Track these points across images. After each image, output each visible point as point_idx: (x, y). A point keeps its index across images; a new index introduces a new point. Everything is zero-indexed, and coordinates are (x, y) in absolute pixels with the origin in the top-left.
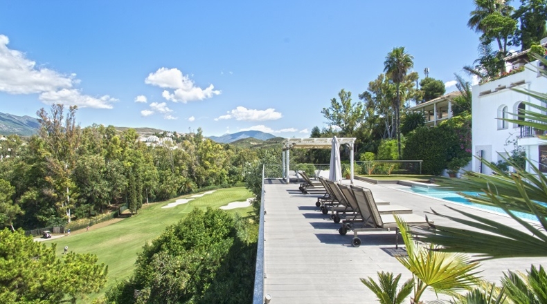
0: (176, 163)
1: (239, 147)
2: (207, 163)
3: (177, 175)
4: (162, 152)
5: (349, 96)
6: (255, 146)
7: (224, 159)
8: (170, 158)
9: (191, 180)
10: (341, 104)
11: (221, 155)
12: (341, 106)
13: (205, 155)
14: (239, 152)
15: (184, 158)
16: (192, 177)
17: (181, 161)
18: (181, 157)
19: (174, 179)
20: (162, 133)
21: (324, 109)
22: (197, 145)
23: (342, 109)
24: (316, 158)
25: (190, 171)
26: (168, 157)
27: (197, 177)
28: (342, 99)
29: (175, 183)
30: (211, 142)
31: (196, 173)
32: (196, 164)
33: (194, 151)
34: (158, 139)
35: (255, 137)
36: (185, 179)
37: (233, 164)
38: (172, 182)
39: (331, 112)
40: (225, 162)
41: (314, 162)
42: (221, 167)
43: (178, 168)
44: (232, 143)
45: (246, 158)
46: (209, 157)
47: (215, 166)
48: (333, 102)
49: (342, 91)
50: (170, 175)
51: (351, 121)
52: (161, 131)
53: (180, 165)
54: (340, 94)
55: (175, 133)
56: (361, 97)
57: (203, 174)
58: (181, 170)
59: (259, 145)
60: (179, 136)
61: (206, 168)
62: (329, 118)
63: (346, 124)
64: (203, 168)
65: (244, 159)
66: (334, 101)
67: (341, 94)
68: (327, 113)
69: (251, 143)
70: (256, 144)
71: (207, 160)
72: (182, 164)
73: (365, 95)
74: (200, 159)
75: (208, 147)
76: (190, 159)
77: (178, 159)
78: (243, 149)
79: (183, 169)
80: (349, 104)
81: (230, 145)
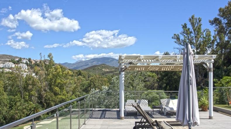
0: (25, 89)
1: (91, 73)
2: (57, 89)
3: (26, 101)
4: (13, 77)
5: (200, 21)
6: (107, 72)
7: (75, 85)
8: (21, 84)
9: (40, 106)
10: (191, 29)
11: (71, 81)
12: (191, 32)
13: (55, 82)
14: (90, 79)
15: (34, 84)
16: (41, 103)
17: (30, 87)
18: (30, 82)
19: (24, 105)
20: (17, 59)
21: (175, 35)
22: (47, 70)
23: (192, 35)
24: (167, 84)
25: (40, 97)
26: (18, 83)
27: (47, 103)
28: (193, 24)
29: (24, 109)
30: (61, 68)
31: (45, 100)
32: (45, 90)
33: (44, 76)
34: (13, 66)
35: (107, 64)
36: (34, 105)
37: (84, 91)
38: (20, 108)
39: (182, 38)
40: (75, 88)
41: (165, 89)
42: (71, 93)
43: (27, 93)
44: (85, 69)
45: (97, 84)
46: (59, 83)
47: (64, 92)
48: (183, 27)
49: (193, 17)
50: (20, 101)
51: (202, 47)
52: (17, 57)
53: (29, 91)
54: (190, 20)
55: (30, 60)
56: (212, 23)
57: (52, 101)
58: (30, 96)
59: (111, 72)
60: (33, 62)
61: (56, 94)
62: (180, 44)
63: (197, 49)
64: (52, 94)
65: (95, 85)
66: (185, 26)
67: (192, 19)
68: (178, 39)
69: (103, 70)
70: (107, 70)
71: (57, 86)
72: (31, 90)
73: (216, 21)
74: (50, 85)
75: (58, 73)
76: (39, 84)
77: (28, 85)
78: (94, 75)
79: (32, 95)
80: (199, 29)
81: (82, 72)
